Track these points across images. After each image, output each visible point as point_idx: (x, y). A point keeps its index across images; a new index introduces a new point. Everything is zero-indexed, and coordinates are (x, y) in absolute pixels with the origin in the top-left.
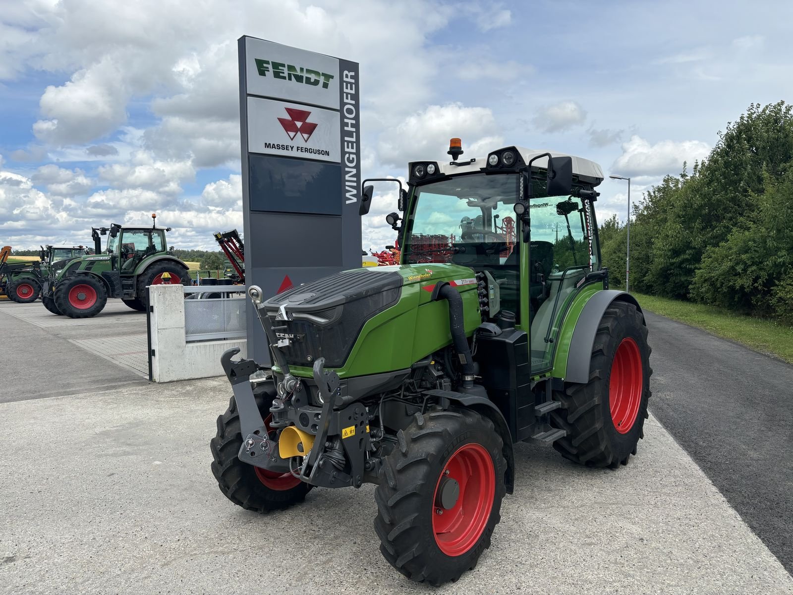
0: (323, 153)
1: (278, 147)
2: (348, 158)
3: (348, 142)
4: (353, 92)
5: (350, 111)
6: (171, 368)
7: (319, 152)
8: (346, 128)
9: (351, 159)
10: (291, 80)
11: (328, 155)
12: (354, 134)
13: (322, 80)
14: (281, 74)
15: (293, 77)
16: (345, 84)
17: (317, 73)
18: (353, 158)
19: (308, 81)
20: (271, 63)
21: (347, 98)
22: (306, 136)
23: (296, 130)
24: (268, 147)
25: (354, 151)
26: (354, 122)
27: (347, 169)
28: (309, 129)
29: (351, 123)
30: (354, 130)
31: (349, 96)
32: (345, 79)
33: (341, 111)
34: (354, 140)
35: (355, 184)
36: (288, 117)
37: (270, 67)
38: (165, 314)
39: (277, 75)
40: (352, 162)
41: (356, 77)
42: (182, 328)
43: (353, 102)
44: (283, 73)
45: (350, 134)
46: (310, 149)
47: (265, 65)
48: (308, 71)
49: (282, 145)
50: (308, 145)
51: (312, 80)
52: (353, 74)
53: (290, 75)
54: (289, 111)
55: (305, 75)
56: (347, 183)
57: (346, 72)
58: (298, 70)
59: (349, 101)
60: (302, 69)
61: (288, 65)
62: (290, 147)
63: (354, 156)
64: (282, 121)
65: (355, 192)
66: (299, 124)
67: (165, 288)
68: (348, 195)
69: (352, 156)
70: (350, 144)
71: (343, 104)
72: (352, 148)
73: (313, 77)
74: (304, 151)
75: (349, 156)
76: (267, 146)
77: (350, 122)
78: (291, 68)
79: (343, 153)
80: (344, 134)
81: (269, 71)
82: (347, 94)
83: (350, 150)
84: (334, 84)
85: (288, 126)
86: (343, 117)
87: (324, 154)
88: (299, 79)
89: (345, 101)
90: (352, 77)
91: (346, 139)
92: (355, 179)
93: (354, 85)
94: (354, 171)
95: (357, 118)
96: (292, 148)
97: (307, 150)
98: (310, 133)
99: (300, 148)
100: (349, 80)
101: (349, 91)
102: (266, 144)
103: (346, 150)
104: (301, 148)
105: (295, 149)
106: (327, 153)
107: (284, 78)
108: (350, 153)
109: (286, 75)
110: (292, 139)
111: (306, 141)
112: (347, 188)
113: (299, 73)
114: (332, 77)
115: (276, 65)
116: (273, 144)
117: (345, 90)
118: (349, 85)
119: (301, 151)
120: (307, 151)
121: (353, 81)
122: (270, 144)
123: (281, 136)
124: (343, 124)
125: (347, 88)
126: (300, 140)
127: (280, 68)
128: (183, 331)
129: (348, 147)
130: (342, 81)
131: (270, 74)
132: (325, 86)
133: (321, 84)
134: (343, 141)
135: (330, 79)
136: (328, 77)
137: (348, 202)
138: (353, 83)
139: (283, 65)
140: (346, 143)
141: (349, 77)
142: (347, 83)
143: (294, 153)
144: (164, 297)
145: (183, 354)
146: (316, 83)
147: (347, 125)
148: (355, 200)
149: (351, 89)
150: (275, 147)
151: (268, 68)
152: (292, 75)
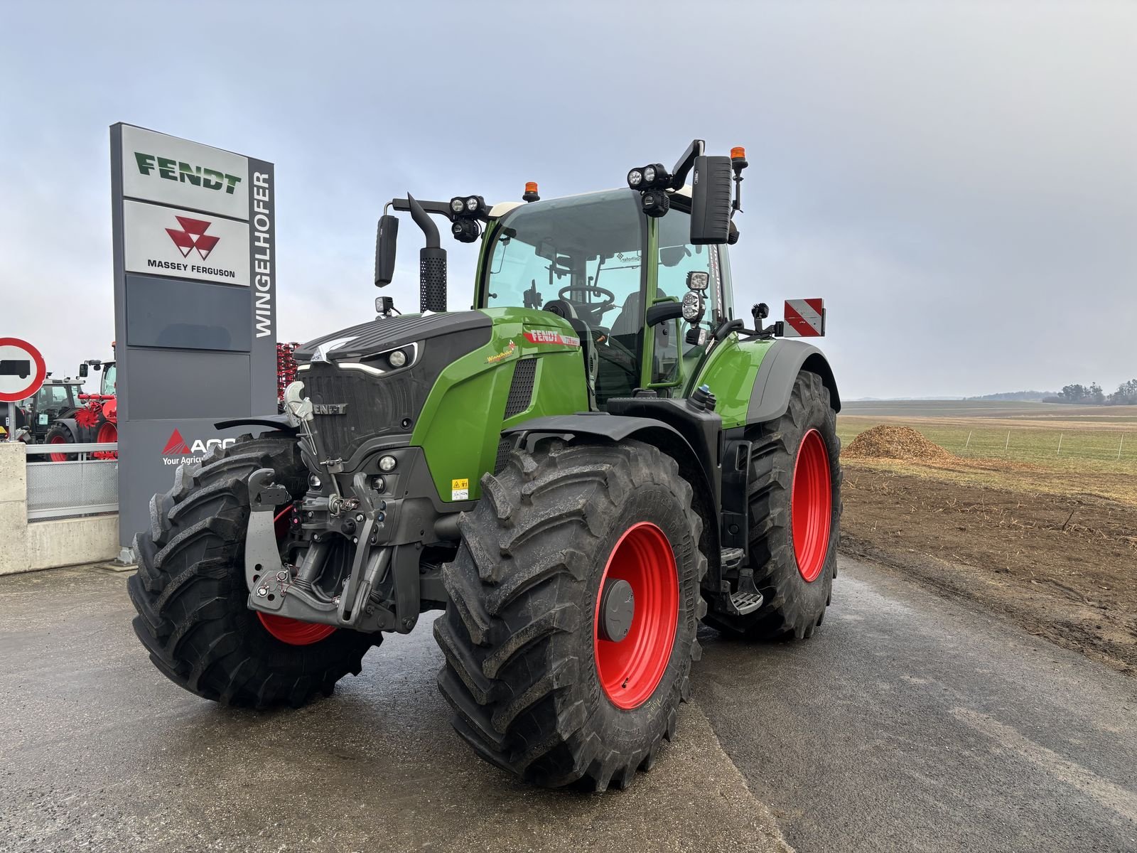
0: (226, 273)
1: (167, 265)
2: (260, 281)
3: (260, 261)
4: (267, 199)
5: (262, 223)
7: (221, 273)
8: (257, 244)
9: (263, 282)
10: (184, 182)
11: (233, 276)
12: (268, 251)
13: (225, 182)
14: (170, 174)
15: (186, 179)
16: (255, 189)
17: (219, 174)
18: (266, 281)
19: (207, 183)
20: (156, 159)
21: (259, 207)
22: (204, 252)
23: (191, 245)
24: (152, 265)
25: (268, 271)
26: (267, 236)
27: (258, 294)
28: (208, 244)
29: (264, 238)
30: (267, 245)
31: (261, 203)
32: (256, 183)
33: (250, 222)
34: (267, 257)
35: (268, 313)
36: (180, 228)
37: (156, 163)
39: (164, 174)
40: (264, 285)
41: (270, 181)
42: (23, 501)
43: (267, 212)
44: (174, 172)
45: (262, 251)
46: (209, 268)
47: (148, 161)
48: (207, 171)
49: (172, 264)
50: (207, 264)
51: (213, 183)
52: (266, 176)
53: (182, 176)
54: (181, 220)
55: (203, 176)
56: (258, 312)
57: (257, 174)
58: (194, 169)
59: (261, 210)
60: (198, 169)
61: (180, 163)
62: (182, 266)
63: (268, 278)
64: (172, 233)
65: (268, 322)
66: (195, 237)
68: (259, 326)
69: (264, 278)
70: (262, 263)
71: (253, 213)
72: (265, 268)
73: (214, 179)
74: (201, 271)
75: (261, 277)
76: (151, 263)
77: (262, 235)
78: (184, 166)
79: (253, 274)
80: (254, 250)
81: (153, 169)
82: (259, 201)
83: (262, 270)
84: (242, 188)
85: (180, 239)
86: (253, 229)
87: (228, 276)
88: (195, 181)
89: (256, 209)
90: (265, 181)
91: (257, 256)
92: (268, 307)
93: (267, 191)
94: (268, 297)
95: (271, 231)
96: (185, 267)
97: (205, 270)
98: (210, 249)
99: (196, 268)
100: (261, 184)
101: (261, 197)
102: (149, 261)
103: (257, 270)
104: (198, 267)
105: (189, 268)
106: (232, 274)
107: (175, 178)
108: (262, 274)
109: (177, 174)
110: (185, 256)
111: (204, 259)
112: (258, 317)
113: (195, 173)
114: (239, 180)
115: (163, 162)
116: (160, 262)
117: (256, 196)
118: (261, 190)
119: (198, 271)
121: (266, 185)
122: (155, 261)
123: (171, 252)
124: (253, 239)
125: (258, 194)
126: (195, 257)
127: (169, 165)
128: (24, 506)
129: (259, 267)
130: (251, 186)
131: (155, 172)
132: (230, 190)
133: (224, 188)
134: (252, 260)
135: (237, 182)
136: (234, 180)
137: (259, 335)
138: (267, 188)
139: (174, 163)
140: (257, 262)
141: (261, 180)
142: (259, 188)
143: (188, 274)
145: (25, 536)
146: (218, 186)
147: (258, 239)
148: (268, 332)
149: (264, 195)
150: (162, 266)
151: (152, 165)
152: (186, 176)
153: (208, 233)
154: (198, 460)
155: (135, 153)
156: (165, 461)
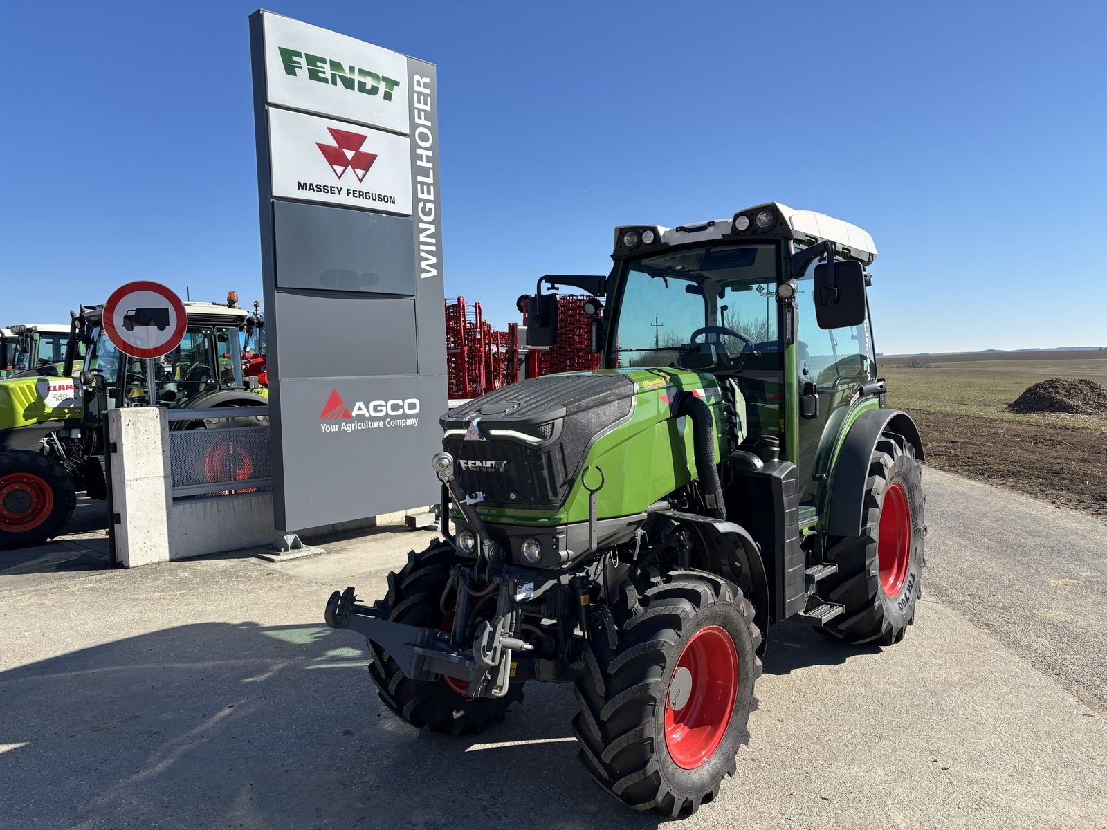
0: (386, 198)
1: (319, 188)
2: (423, 209)
3: (423, 184)
4: (428, 108)
5: (424, 137)
6: (149, 543)
7: (380, 198)
8: (419, 163)
9: (427, 210)
10: (336, 85)
11: (394, 203)
12: (431, 172)
14: (320, 75)
15: (339, 81)
16: (416, 95)
17: (375, 76)
18: (430, 209)
20: (304, 56)
21: (420, 117)
22: (360, 172)
23: (344, 162)
24: (303, 189)
25: (431, 197)
26: (430, 154)
27: (421, 225)
28: (364, 162)
29: (426, 156)
30: (430, 165)
32: (416, 88)
34: (430, 180)
35: (433, 248)
36: (332, 143)
37: (303, 61)
38: (137, 455)
39: (314, 75)
40: (428, 214)
42: (166, 477)
43: (429, 124)
44: (324, 72)
45: (425, 172)
46: (366, 193)
47: (295, 58)
49: (324, 186)
50: (363, 187)
51: (368, 87)
52: (427, 80)
53: (333, 76)
54: (334, 132)
56: (422, 247)
57: (417, 77)
58: (347, 69)
59: (422, 122)
61: (330, 61)
62: (336, 189)
63: (432, 206)
64: (323, 148)
65: (433, 260)
66: (349, 154)
67: (137, 413)
68: (423, 265)
69: (429, 205)
70: (425, 187)
71: (413, 126)
72: (429, 193)
73: (369, 82)
74: (358, 195)
75: (425, 205)
76: (301, 186)
77: (425, 153)
78: (336, 65)
79: (416, 200)
80: (416, 171)
81: (301, 68)
82: (420, 110)
83: (425, 196)
85: (333, 157)
86: (414, 146)
87: (387, 202)
88: (348, 84)
89: (417, 121)
90: (426, 85)
91: (420, 179)
92: (433, 241)
93: (429, 98)
94: (432, 228)
96: (339, 191)
97: (362, 194)
98: (366, 168)
99: (352, 192)
100: (422, 89)
101: (422, 106)
102: (299, 183)
104: (354, 191)
105: (344, 192)
106: (392, 200)
107: (325, 81)
108: (425, 201)
109: (328, 76)
110: (339, 177)
111: (361, 181)
112: (423, 254)
113: (348, 74)
114: (397, 84)
115: (312, 60)
116: (311, 185)
117: (417, 105)
118: (422, 98)
119: (354, 196)
120: (362, 196)
121: (428, 91)
122: (305, 184)
123: (323, 173)
124: (415, 157)
125: (419, 102)
126: (350, 178)
127: (319, 64)
129: (422, 192)
130: (411, 92)
131: (303, 73)
132: (388, 96)
133: (381, 93)
134: (415, 183)
135: (395, 86)
136: (392, 83)
137: (424, 276)
138: (428, 95)
139: (324, 61)
140: (419, 186)
141: (422, 85)
142: (420, 94)
143: (343, 199)
144: (135, 428)
145: (169, 519)
146: (374, 91)
147: (420, 157)
148: (434, 272)
149: (426, 103)
150: (313, 189)
151: (299, 63)
152: (338, 77)
153: (364, 149)
154: (360, 426)
155: (279, 48)
156: (323, 428)
